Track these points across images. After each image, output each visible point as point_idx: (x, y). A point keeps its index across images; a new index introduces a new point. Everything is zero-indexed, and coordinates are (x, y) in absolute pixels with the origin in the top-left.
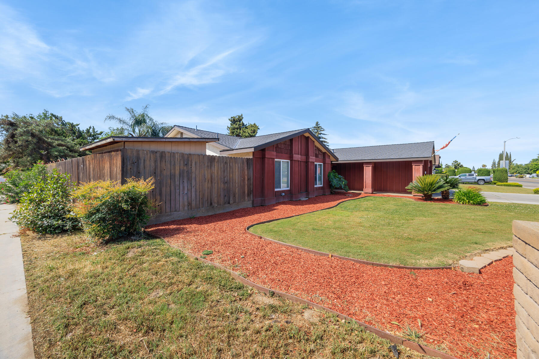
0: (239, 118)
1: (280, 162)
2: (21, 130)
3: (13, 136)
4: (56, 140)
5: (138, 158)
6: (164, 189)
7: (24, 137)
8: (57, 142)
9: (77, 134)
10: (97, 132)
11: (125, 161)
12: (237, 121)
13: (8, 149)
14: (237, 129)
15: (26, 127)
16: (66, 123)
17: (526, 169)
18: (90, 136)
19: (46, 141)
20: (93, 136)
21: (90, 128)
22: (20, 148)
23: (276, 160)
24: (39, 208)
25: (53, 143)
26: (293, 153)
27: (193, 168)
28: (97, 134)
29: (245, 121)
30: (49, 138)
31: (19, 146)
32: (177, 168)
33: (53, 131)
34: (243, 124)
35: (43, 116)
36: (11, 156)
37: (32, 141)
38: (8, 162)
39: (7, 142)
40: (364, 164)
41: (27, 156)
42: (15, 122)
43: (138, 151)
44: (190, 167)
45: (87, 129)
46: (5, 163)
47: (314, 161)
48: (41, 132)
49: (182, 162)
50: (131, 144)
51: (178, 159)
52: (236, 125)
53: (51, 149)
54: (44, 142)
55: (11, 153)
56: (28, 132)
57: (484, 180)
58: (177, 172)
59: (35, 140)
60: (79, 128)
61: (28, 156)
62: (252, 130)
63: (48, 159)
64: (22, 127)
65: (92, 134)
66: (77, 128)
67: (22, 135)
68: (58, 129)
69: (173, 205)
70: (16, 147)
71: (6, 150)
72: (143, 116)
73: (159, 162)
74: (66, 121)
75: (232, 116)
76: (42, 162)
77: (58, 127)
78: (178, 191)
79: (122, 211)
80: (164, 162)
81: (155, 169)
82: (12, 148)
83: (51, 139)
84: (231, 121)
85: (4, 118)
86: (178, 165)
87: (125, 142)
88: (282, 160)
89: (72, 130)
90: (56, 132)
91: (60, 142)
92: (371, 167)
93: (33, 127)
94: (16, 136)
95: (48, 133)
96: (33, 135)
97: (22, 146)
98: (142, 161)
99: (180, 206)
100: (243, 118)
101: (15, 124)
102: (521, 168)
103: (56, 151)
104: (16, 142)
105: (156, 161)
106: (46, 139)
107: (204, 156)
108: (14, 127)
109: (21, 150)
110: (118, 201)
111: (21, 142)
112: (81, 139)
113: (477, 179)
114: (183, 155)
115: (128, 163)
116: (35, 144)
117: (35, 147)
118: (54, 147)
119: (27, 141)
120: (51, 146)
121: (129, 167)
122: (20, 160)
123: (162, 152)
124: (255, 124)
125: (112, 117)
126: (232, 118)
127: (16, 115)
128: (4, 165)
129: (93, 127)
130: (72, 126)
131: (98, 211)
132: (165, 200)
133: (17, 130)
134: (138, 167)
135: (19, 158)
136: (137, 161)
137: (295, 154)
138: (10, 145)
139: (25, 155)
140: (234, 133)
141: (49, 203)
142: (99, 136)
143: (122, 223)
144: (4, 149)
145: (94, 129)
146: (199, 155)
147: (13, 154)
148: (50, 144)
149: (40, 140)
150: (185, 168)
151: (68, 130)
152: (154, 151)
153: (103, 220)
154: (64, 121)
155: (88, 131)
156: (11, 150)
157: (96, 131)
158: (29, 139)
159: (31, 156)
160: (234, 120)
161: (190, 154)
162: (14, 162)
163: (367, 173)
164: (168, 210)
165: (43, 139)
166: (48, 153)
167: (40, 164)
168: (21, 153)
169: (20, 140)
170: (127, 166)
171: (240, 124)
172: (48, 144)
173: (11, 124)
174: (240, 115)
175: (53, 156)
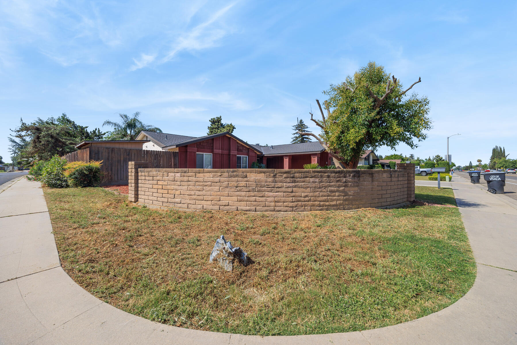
0: (218, 119)
1: (203, 154)
2: (44, 133)
3: (38, 138)
4: (68, 140)
5: (98, 152)
6: (113, 168)
7: (46, 138)
8: (69, 142)
9: (85, 135)
10: (102, 133)
11: (91, 153)
12: (216, 122)
13: (35, 147)
14: (216, 128)
15: (47, 131)
16: (77, 126)
17: (513, 163)
18: (96, 136)
19: (61, 141)
20: (98, 136)
21: (96, 129)
22: (43, 146)
23: (197, 153)
24: (51, 175)
25: (66, 142)
26: (214, 148)
27: (132, 157)
28: (101, 134)
29: (223, 122)
30: (63, 138)
31: (42, 145)
32: (122, 157)
33: (68, 134)
34: (222, 125)
35: (61, 119)
36: (37, 152)
37: (51, 141)
38: (35, 157)
39: (34, 142)
40: (284, 156)
41: (47, 152)
42: (40, 128)
43: (98, 148)
44: (130, 156)
45: (94, 130)
46: (33, 158)
47: (236, 154)
48: (58, 134)
49: (125, 154)
50: (95, 144)
51: (122, 152)
52: (215, 125)
53: (64, 146)
54: (60, 141)
55: (37, 150)
56: (48, 134)
57: (425, 171)
58: (122, 159)
59: (53, 141)
60: (86, 130)
61: (49, 152)
62: (227, 129)
63: (62, 154)
64: (45, 131)
65: (98, 134)
66: (85, 130)
67: (44, 137)
68: (71, 132)
69: (119, 176)
70: (41, 146)
71: (34, 148)
72: (135, 120)
73: (110, 153)
74: (78, 125)
75: (212, 118)
76: (58, 155)
77: (71, 130)
78: (122, 169)
79: (85, 175)
80: (114, 154)
81: (109, 156)
82: (37, 146)
83: (65, 139)
84: (211, 122)
85: (32, 125)
86: (123, 155)
87: (92, 143)
88: (204, 153)
89: (82, 132)
90: (69, 133)
91: (71, 141)
92: (288, 159)
93: (52, 131)
94: (40, 138)
95: (63, 135)
96: (52, 137)
97: (44, 144)
98: (101, 153)
99: (123, 177)
100: (221, 119)
101: (40, 129)
102: (508, 163)
103: (68, 148)
104: (40, 142)
105: (108, 153)
106: (61, 139)
107: (140, 150)
108: (39, 131)
109: (43, 148)
110: (82, 170)
111: (44, 142)
112: (88, 139)
113: (421, 171)
114: (126, 150)
115: (93, 154)
116: (53, 143)
117: (53, 145)
118: (67, 145)
119: (48, 141)
120: (65, 145)
121: (93, 156)
122: (43, 155)
123: (113, 148)
124: (231, 124)
125: (109, 123)
126: (211, 119)
127: (40, 120)
128: (31, 159)
129: (99, 129)
130: (82, 128)
131: (74, 174)
132: (114, 173)
133: (41, 133)
134: (98, 156)
135: (43, 153)
136: (98, 153)
137: (215, 149)
138: (36, 144)
139: (46, 152)
140: (213, 132)
141: (55, 173)
142: (103, 136)
143: (85, 180)
144: (32, 147)
145: (99, 130)
146: (137, 150)
147: (38, 150)
148: (64, 143)
149: (57, 140)
150: (128, 157)
151: (78, 132)
152: (108, 148)
153: (76, 178)
154: (76, 124)
155: (94, 132)
156: (37, 148)
157: (100, 132)
158: (49, 139)
159: (50, 152)
160: (213, 121)
161: (130, 149)
162: (39, 156)
163: (286, 164)
164: (116, 179)
165: (59, 139)
166: (62, 150)
167: (56, 157)
168: (44, 150)
169: (43, 141)
170: (92, 155)
171: (218, 125)
172: (62, 143)
173: (38, 129)
174: (219, 116)
175: (66, 152)
